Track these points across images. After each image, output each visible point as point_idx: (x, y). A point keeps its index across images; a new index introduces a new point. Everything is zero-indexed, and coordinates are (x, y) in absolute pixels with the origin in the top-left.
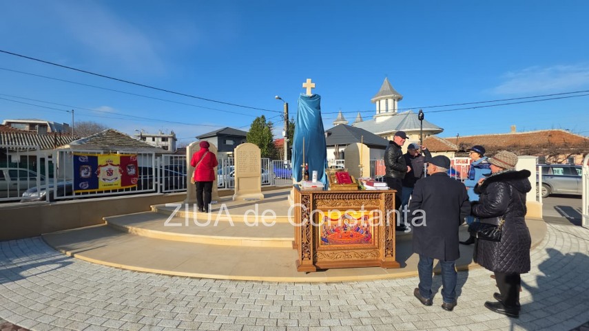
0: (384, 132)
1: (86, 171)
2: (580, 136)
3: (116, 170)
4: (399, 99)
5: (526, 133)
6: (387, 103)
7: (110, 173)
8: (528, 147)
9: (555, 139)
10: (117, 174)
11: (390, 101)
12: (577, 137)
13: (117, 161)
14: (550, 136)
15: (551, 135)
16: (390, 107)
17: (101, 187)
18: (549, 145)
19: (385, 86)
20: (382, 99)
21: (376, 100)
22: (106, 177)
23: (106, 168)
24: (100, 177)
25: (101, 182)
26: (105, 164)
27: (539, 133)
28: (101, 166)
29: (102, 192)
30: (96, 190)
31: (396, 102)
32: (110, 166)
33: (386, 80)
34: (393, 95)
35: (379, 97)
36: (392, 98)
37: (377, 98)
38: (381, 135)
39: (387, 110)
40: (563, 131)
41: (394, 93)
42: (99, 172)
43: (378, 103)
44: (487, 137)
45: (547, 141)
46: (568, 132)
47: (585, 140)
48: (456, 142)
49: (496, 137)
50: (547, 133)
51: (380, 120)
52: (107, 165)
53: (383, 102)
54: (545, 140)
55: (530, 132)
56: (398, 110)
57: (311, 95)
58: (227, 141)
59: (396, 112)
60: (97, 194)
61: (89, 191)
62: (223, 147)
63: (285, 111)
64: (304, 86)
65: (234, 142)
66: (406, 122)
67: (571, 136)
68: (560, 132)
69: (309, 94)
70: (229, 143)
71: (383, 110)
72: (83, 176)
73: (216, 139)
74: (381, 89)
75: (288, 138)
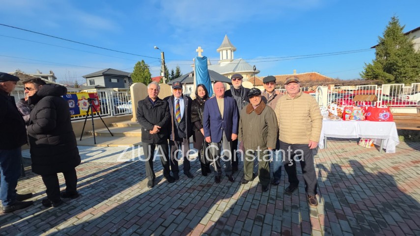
0: (226, 73)
1: (72, 103)
3: (87, 102)
4: (234, 51)
5: (300, 74)
6: (227, 53)
7: (85, 104)
9: (313, 77)
11: (229, 52)
12: (322, 77)
13: (87, 97)
15: (311, 75)
16: (229, 57)
17: (81, 113)
18: (310, 81)
19: (226, 40)
20: (224, 49)
21: (220, 50)
22: (83, 107)
23: (83, 101)
24: (80, 107)
25: (81, 110)
27: (306, 75)
28: (79, 100)
29: (81, 116)
30: (78, 115)
31: (232, 53)
32: (84, 100)
33: (226, 36)
34: (230, 47)
35: (222, 49)
36: (230, 49)
37: (220, 49)
38: (224, 75)
39: (227, 57)
40: (317, 73)
41: (231, 46)
42: (79, 104)
43: (221, 52)
46: (318, 74)
47: (325, 78)
50: (309, 74)
51: (223, 64)
52: (82, 99)
53: (224, 52)
54: (308, 78)
55: (302, 74)
56: (234, 57)
57: (202, 57)
58: (112, 80)
59: (233, 58)
60: (78, 118)
61: (74, 116)
62: (109, 84)
63: (162, 58)
64: (197, 50)
65: (118, 81)
66: (239, 66)
67: (320, 76)
68: (315, 74)
69: (200, 56)
70: (114, 81)
71: (225, 58)
72: (70, 106)
73: (102, 78)
74: (223, 43)
75: (166, 77)
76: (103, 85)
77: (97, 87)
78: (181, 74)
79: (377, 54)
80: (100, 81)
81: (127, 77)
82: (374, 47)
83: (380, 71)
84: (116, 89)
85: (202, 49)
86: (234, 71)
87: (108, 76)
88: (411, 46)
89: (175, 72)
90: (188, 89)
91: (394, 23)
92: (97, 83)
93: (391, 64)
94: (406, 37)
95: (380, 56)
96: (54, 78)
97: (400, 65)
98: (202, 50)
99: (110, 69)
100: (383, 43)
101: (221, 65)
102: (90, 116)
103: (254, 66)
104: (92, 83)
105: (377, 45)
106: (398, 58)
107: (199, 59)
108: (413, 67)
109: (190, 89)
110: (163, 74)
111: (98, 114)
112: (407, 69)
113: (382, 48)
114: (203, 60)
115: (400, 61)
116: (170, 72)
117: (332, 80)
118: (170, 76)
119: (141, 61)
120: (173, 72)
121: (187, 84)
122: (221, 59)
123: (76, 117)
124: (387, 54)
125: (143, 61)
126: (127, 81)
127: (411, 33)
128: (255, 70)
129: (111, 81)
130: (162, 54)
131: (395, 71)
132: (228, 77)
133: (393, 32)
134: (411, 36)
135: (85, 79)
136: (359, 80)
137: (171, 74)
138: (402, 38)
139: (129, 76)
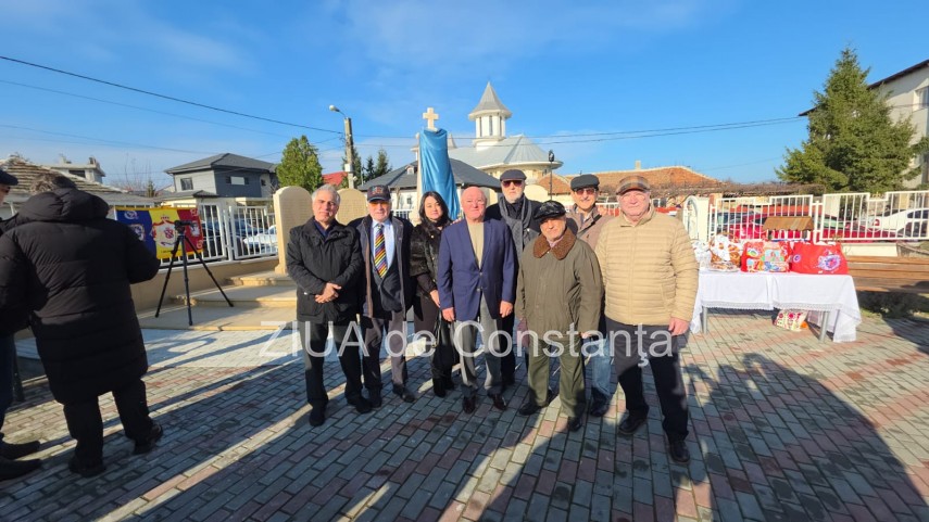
0: (488, 166)
3: (173, 228)
4: (506, 118)
5: (650, 170)
6: (491, 123)
7: (169, 234)
9: (677, 177)
11: (495, 119)
12: (696, 177)
13: (175, 217)
14: (672, 174)
15: (673, 172)
16: (496, 132)
18: (671, 185)
19: (488, 95)
20: (485, 114)
21: (476, 117)
23: (163, 227)
24: (158, 240)
25: (159, 247)
26: (160, 221)
27: (662, 171)
28: (155, 224)
31: (503, 122)
32: (167, 225)
33: (488, 86)
34: (498, 110)
35: (480, 113)
36: (497, 114)
37: (477, 113)
38: (485, 170)
39: (491, 130)
40: (685, 168)
41: (501, 107)
42: (154, 234)
43: (478, 120)
45: (668, 181)
46: (688, 170)
50: (669, 170)
51: (482, 147)
52: (162, 223)
53: (486, 120)
54: (667, 179)
55: (654, 169)
56: (507, 132)
57: (436, 130)
58: (233, 178)
62: (225, 189)
63: (347, 131)
64: (425, 116)
65: (247, 181)
66: (517, 150)
67: (691, 175)
68: (681, 171)
69: (432, 127)
70: (238, 181)
71: (486, 132)
73: (211, 176)
74: (482, 101)
75: (355, 175)
76: (213, 190)
77: (199, 196)
78: (388, 167)
79: (812, 129)
80: (206, 183)
81: (268, 172)
82: (805, 114)
83: (818, 166)
84: (242, 200)
85: (435, 112)
86: (506, 161)
87: (224, 170)
88: (884, 111)
89: (376, 164)
90: (405, 201)
91: (848, 63)
92: (197, 187)
93: (841, 149)
94: (873, 92)
95: (819, 133)
96: (99, 174)
97: (861, 152)
98: (436, 116)
99: (228, 154)
100: (824, 106)
101: (479, 149)
102: (180, 262)
103: (551, 152)
104: (186, 185)
105: (812, 111)
106: (857, 139)
107: (429, 134)
108: (887, 157)
109: (409, 201)
110: (348, 168)
111: (199, 256)
112: (874, 161)
113: (823, 116)
114: (439, 136)
115: (860, 144)
116: (364, 164)
117: (719, 184)
118: (365, 172)
119: (299, 138)
120: (371, 163)
121: (402, 189)
122: (478, 135)
124: (833, 130)
125: (304, 138)
126: (268, 182)
127: (883, 86)
128: (552, 160)
129: (230, 181)
130: (346, 122)
131: (850, 165)
132: (494, 175)
133: (844, 83)
134: (884, 90)
135: (170, 177)
136: (774, 183)
137: (366, 167)
138: (862, 97)
139: (272, 170)
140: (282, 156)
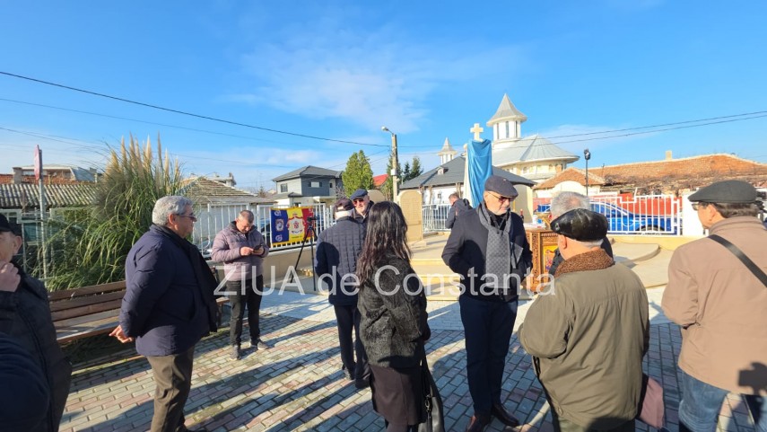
0: (506, 164)
2: (747, 161)
3: (301, 222)
4: (521, 122)
5: (683, 159)
6: (507, 127)
7: (296, 225)
8: (686, 176)
9: (718, 166)
10: (302, 227)
11: (512, 124)
12: (746, 163)
13: (300, 214)
14: (713, 162)
15: (714, 160)
16: (512, 135)
17: (291, 240)
18: (712, 174)
19: (505, 104)
20: (502, 121)
21: (494, 123)
22: (294, 230)
23: (294, 221)
24: (290, 229)
25: (291, 235)
27: (700, 159)
28: (290, 219)
29: (290, 244)
30: (286, 243)
31: (519, 126)
32: (296, 219)
33: (505, 96)
34: (514, 116)
35: (497, 120)
36: (514, 119)
37: (493, 121)
39: (508, 134)
40: (729, 155)
41: (516, 113)
42: (289, 225)
43: (495, 126)
44: (638, 167)
45: (709, 169)
46: (733, 156)
47: (754, 165)
48: (600, 173)
49: (648, 166)
50: (707, 159)
51: (499, 148)
52: (293, 218)
53: (502, 126)
54: (707, 168)
55: (688, 158)
56: (522, 133)
57: (482, 141)
58: (312, 183)
59: (519, 136)
60: (287, 246)
61: (281, 244)
62: (308, 191)
63: (394, 144)
64: (472, 130)
65: (321, 185)
66: (532, 150)
67: (739, 162)
68: (724, 158)
69: (477, 138)
70: (315, 185)
71: (503, 135)
72: (278, 229)
73: (299, 181)
74: (500, 109)
75: (398, 177)
76: (300, 192)
77: (291, 196)
78: (420, 170)
80: (296, 187)
81: (334, 178)
84: (317, 198)
87: (307, 177)
89: (411, 168)
90: (436, 196)
92: (290, 190)
96: (233, 183)
99: (309, 167)
101: (496, 150)
104: (284, 189)
107: (476, 144)
109: (439, 196)
110: (393, 172)
111: (311, 241)
114: (485, 145)
116: (403, 168)
118: (404, 174)
119: (358, 152)
120: (407, 167)
121: (434, 186)
122: (496, 138)
123: (284, 245)
125: (361, 152)
126: (334, 185)
129: (310, 185)
130: (394, 138)
132: (511, 171)
135: (274, 183)
137: (404, 170)
139: (337, 176)
140: (346, 166)
